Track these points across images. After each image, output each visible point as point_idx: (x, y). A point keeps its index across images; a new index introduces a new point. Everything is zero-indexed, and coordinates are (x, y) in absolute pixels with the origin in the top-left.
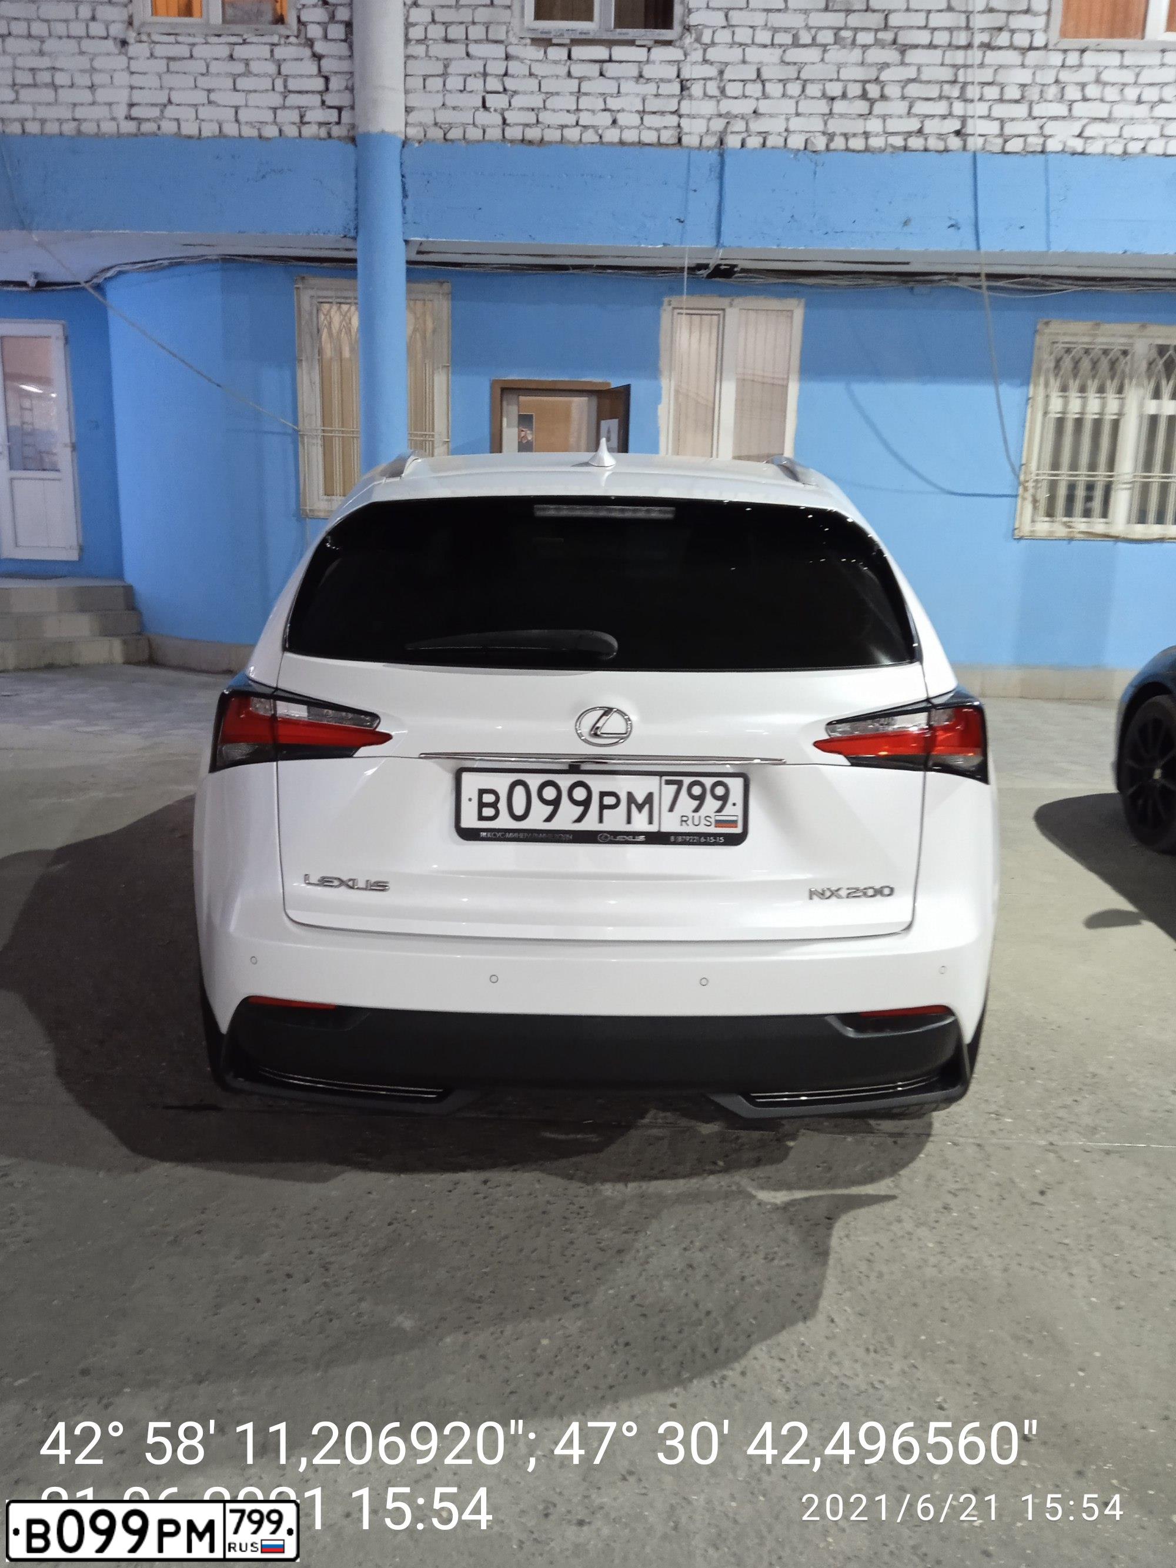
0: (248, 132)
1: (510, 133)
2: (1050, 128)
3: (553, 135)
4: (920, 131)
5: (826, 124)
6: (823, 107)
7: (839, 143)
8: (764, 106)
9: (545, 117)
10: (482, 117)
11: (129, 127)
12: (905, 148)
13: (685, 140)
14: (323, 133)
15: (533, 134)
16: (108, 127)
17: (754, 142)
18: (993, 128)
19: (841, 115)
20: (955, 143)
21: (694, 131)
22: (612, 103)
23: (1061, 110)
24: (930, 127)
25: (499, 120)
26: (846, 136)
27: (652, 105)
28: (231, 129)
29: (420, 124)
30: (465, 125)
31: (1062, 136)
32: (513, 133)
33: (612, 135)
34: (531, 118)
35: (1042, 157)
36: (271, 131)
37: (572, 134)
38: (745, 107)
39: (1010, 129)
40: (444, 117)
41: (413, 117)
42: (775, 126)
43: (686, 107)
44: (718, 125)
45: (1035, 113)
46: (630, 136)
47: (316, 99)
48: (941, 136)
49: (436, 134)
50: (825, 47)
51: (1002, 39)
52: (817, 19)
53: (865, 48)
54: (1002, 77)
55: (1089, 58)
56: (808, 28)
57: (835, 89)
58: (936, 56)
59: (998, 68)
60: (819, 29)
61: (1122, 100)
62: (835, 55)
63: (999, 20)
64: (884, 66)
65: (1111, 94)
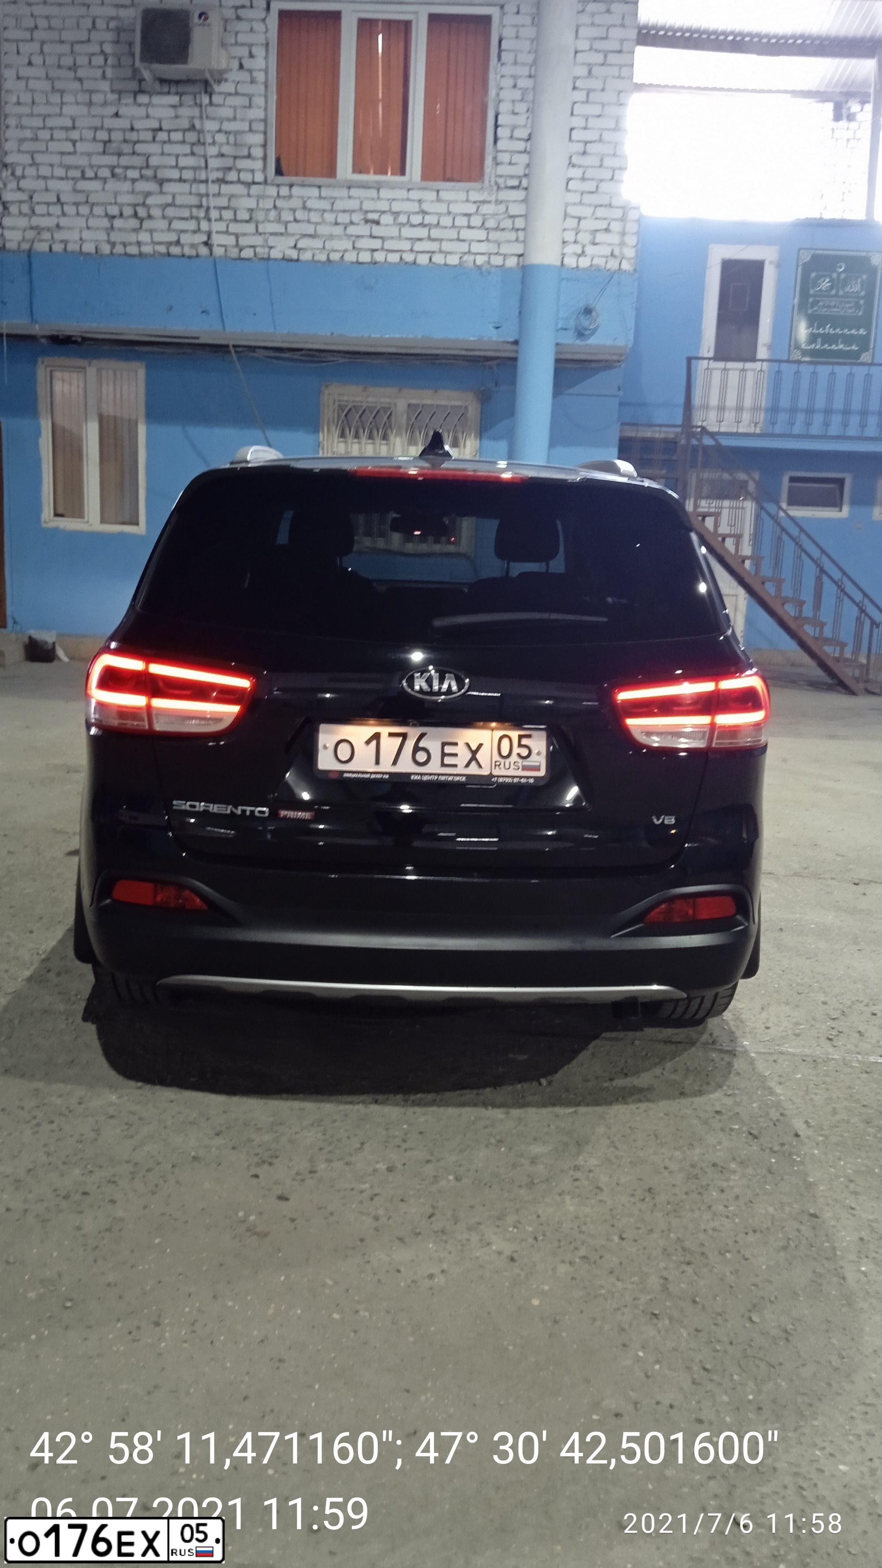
2: (272, 241)
4: (178, 242)
5: (108, 235)
6: (105, 223)
7: (119, 249)
8: (63, 222)
12: (169, 254)
13: (7, 245)
17: (57, 247)
18: (230, 240)
19: (120, 230)
20: (203, 251)
21: (14, 238)
23: (280, 228)
24: (185, 239)
26: (124, 245)
31: (281, 248)
35: (268, 264)
38: (49, 222)
39: (243, 241)
42: (74, 236)
43: (7, 221)
44: (31, 235)
45: (261, 230)
48: (193, 246)
50: (105, 180)
51: (232, 176)
52: (97, 160)
53: (134, 181)
54: (234, 203)
55: (296, 191)
56: (91, 166)
57: (114, 210)
58: (185, 187)
59: (231, 197)
60: (99, 167)
61: (323, 222)
62: (112, 185)
63: (228, 162)
64: (148, 194)
65: (315, 217)
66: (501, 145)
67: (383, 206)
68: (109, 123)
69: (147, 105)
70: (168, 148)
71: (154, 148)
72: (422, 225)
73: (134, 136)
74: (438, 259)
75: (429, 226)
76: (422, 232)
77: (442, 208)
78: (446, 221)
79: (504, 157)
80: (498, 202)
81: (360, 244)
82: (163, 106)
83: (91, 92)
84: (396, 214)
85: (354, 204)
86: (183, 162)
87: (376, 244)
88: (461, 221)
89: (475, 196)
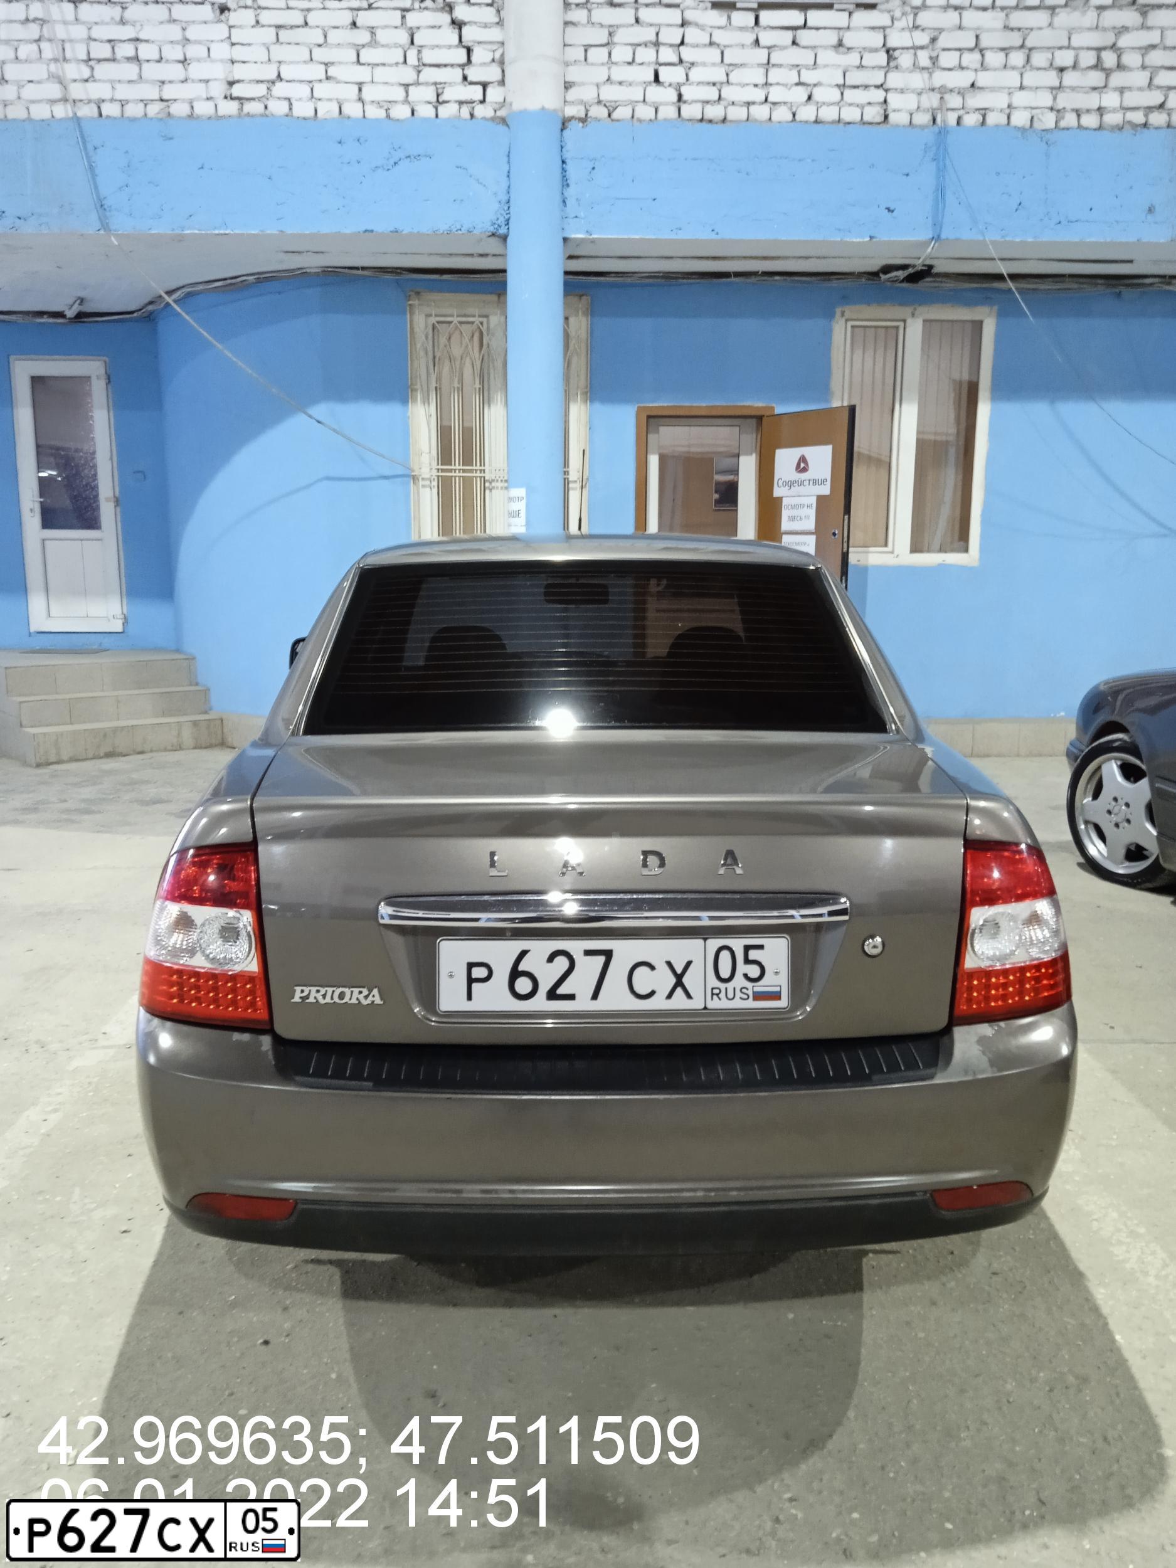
0: (374, 113)
3: (738, 113)
5: (1054, 98)
8: (984, 78)
9: (729, 93)
10: (655, 94)
11: (228, 108)
13: (893, 117)
14: (465, 111)
15: (716, 112)
16: (203, 109)
17: (971, 120)
19: (1073, 89)
21: (904, 107)
22: (808, 76)
25: (673, 96)
27: (855, 77)
28: (353, 110)
29: (581, 102)
30: (633, 103)
32: (688, 111)
33: (807, 113)
34: (712, 94)
36: (401, 112)
37: (760, 112)
38: (960, 79)
40: (609, 93)
41: (573, 94)
42: (999, 101)
43: (894, 80)
44: (933, 100)
46: (829, 114)
47: (459, 74)
49: (597, 112)
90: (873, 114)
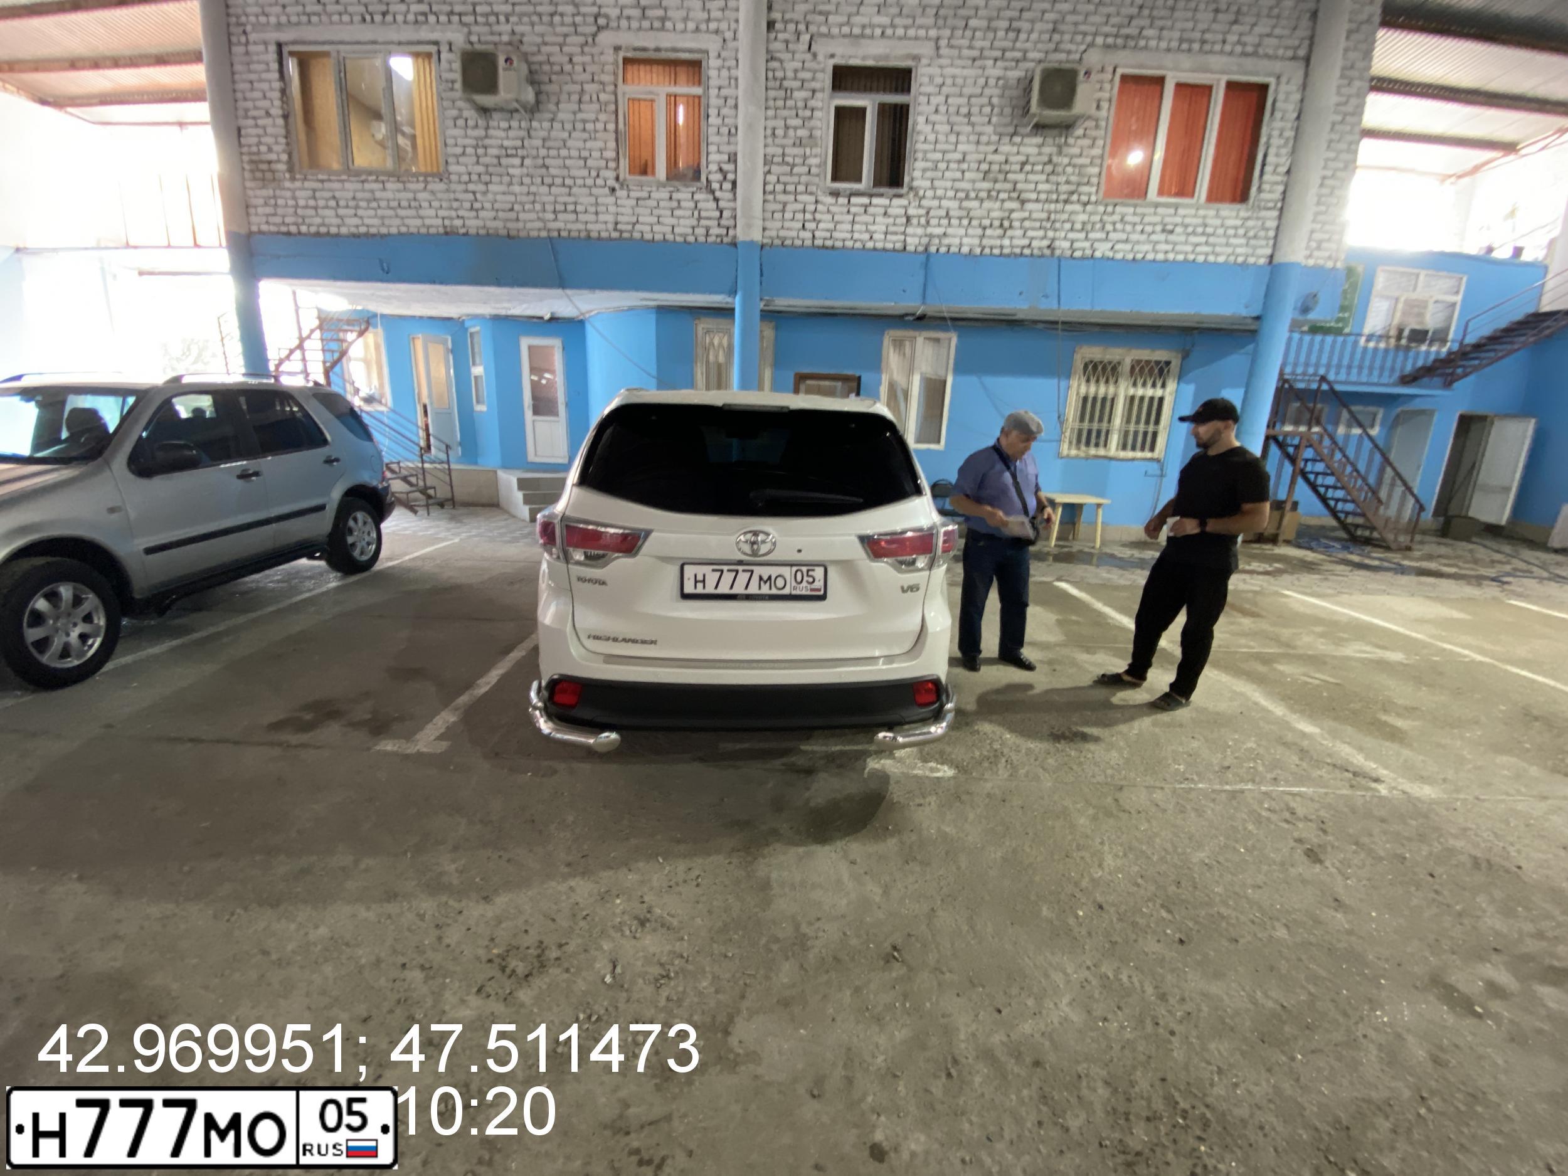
0: (679, 239)
1: (817, 242)
2: (1097, 245)
3: (839, 244)
4: (1029, 245)
5: (981, 241)
6: (979, 231)
7: (987, 251)
8: (950, 231)
9: (836, 235)
10: (803, 234)
11: (615, 235)
12: (1022, 255)
13: (908, 248)
14: (719, 240)
15: (829, 243)
16: (604, 235)
17: (943, 250)
18: (1066, 244)
19: (989, 237)
20: (1047, 252)
21: (912, 243)
22: (871, 228)
23: (1103, 235)
24: (1035, 243)
25: (810, 235)
26: (991, 248)
27: (891, 229)
28: (670, 237)
29: (771, 238)
30: (793, 239)
31: (1103, 249)
32: (818, 242)
33: (870, 245)
34: (828, 235)
35: (1092, 261)
36: (691, 239)
37: (849, 244)
38: (939, 231)
39: (1076, 245)
40: (782, 233)
41: (767, 233)
42: (955, 241)
43: (910, 230)
44: (925, 240)
45: (1089, 237)
46: (879, 245)
47: (716, 223)
48: (1040, 248)
49: (777, 242)
50: (982, 200)
51: (1075, 197)
52: (979, 185)
53: (1003, 201)
54: (1073, 217)
55: (1118, 209)
56: (974, 190)
57: (987, 222)
58: (1039, 206)
59: (1072, 213)
60: (980, 190)
61: (1134, 231)
62: (987, 204)
63: (1072, 188)
64: (1012, 211)
65: (1129, 228)
66: (1266, 177)
67: (1178, 220)
68: (990, 157)
69: (1019, 145)
70: (1031, 177)
71: (1021, 177)
72: (1203, 234)
73: (1007, 167)
74: (1211, 258)
75: (1209, 235)
76: (1203, 239)
77: (1218, 222)
78: (1221, 231)
79: (1266, 187)
80: (1258, 218)
81: (1158, 247)
82: (1031, 145)
83: (980, 134)
84: (1186, 226)
85: (1157, 219)
86: (1041, 187)
87: (1169, 247)
88: (1231, 232)
89: (1243, 214)
90: (899, 246)
